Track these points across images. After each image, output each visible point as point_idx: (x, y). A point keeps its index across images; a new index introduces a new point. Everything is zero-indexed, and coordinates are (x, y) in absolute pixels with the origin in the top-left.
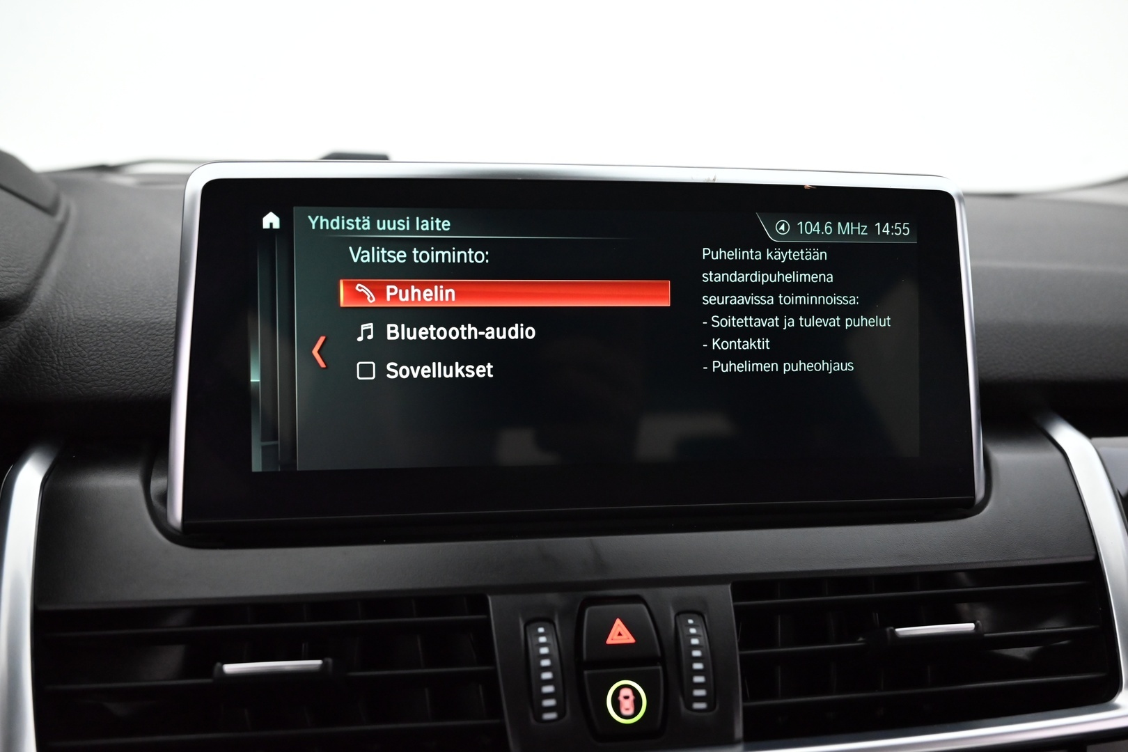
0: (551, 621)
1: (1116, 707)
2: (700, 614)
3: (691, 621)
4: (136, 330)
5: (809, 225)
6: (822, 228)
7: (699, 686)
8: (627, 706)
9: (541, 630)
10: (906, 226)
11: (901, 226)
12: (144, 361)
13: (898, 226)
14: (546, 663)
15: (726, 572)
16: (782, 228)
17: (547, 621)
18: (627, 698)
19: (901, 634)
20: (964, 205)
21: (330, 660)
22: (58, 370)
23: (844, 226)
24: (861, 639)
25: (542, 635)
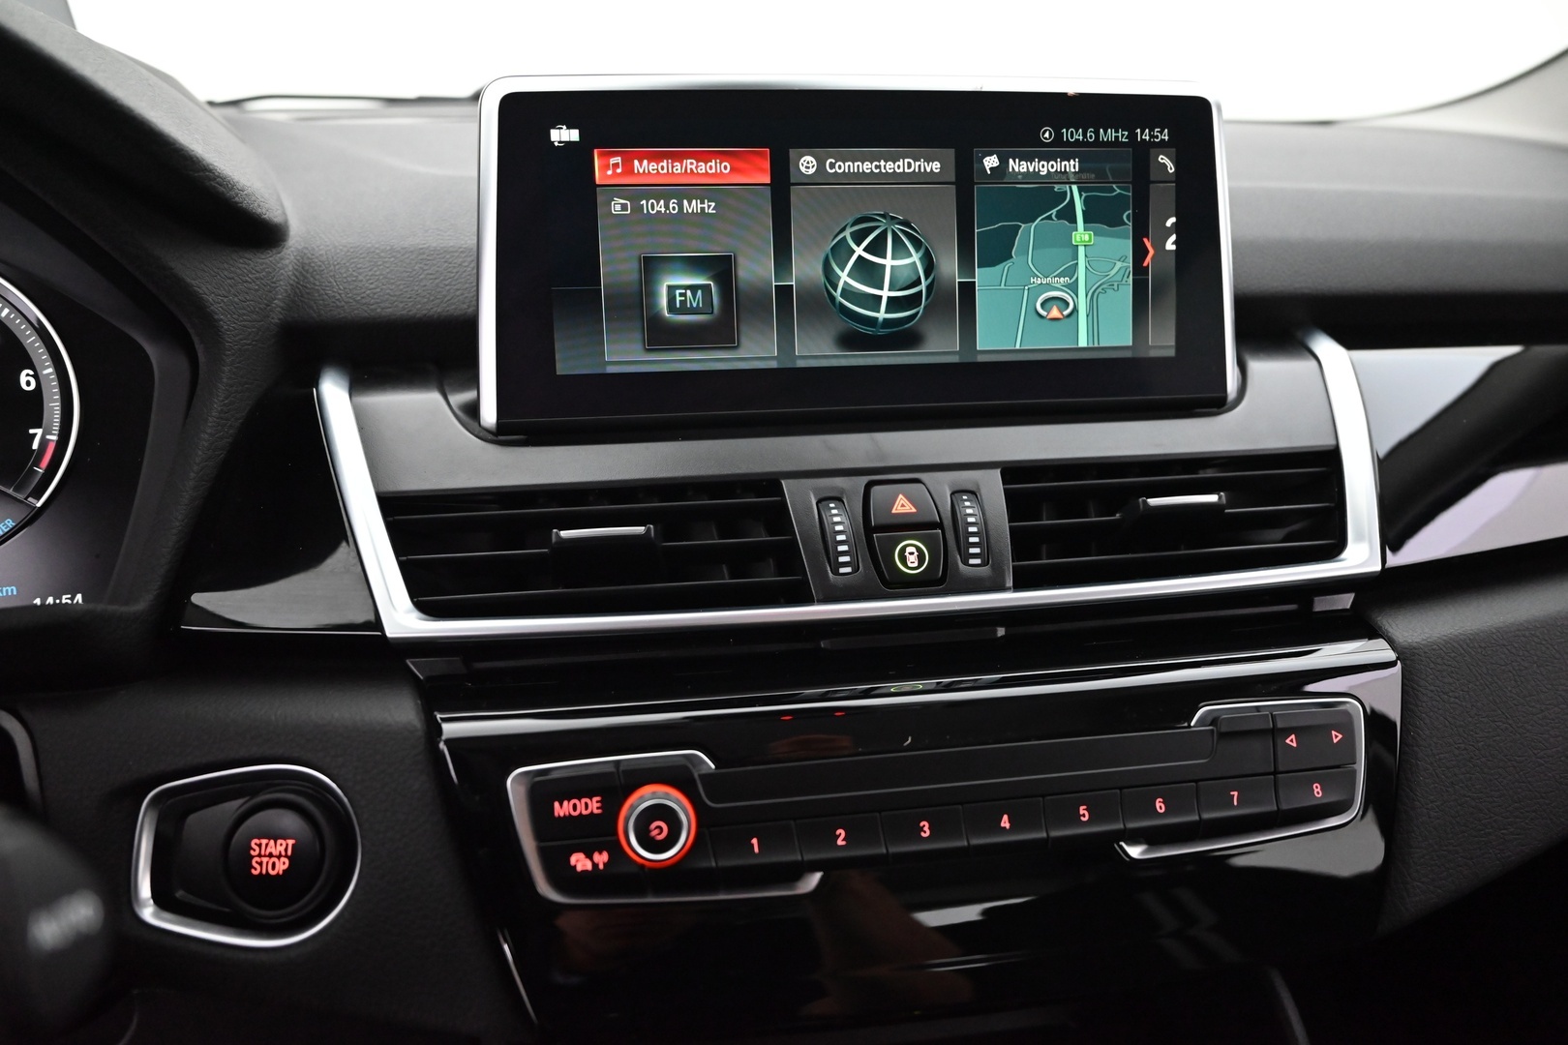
2: (973, 493)
4: (407, 256)
5: (1072, 132)
6: (1085, 135)
12: (422, 284)
16: (1047, 135)
22: (340, 294)
23: (1105, 132)
24: (1118, 515)
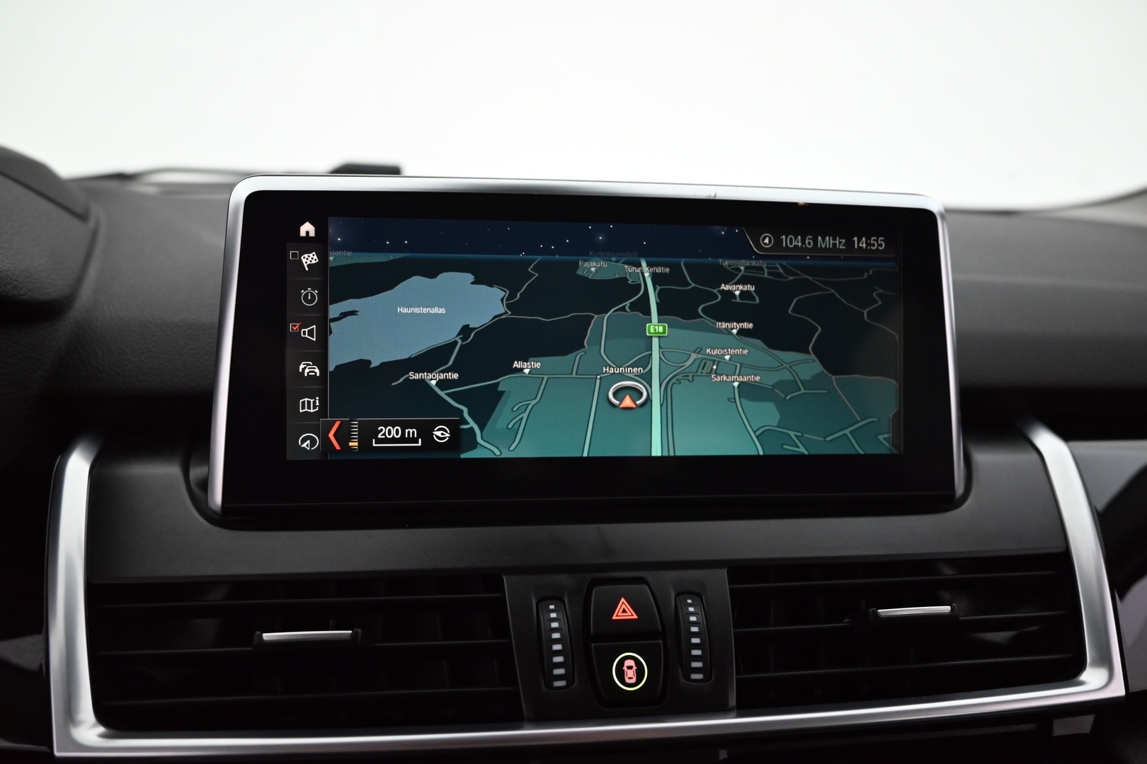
0: (561, 600)
1: (1081, 683)
3: (689, 601)
9: (552, 607)
10: (881, 240)
11: (877, 241)
13: (874, 240)
14: (556, 636)
15: (724, 557)
17: (558, 599)
20: (946, 222)
25: (553, 611)
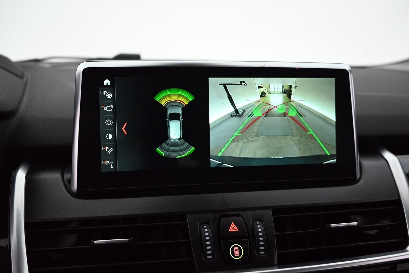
0: (209, 224)
1: (407, 251)
2: (261, 220)
3: (258, 223)
7: (262, 246)
8: (237, 253)
9: (205, 227)
14: (207, 238)
15: (270, 205)
17: (207, 223)
18: (236, 250)
19: (332, 226)
20: (352, 74)
21: (132, 239)
25: (206, 228)
